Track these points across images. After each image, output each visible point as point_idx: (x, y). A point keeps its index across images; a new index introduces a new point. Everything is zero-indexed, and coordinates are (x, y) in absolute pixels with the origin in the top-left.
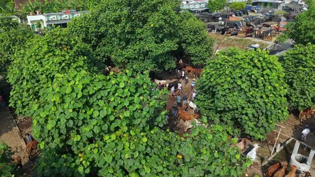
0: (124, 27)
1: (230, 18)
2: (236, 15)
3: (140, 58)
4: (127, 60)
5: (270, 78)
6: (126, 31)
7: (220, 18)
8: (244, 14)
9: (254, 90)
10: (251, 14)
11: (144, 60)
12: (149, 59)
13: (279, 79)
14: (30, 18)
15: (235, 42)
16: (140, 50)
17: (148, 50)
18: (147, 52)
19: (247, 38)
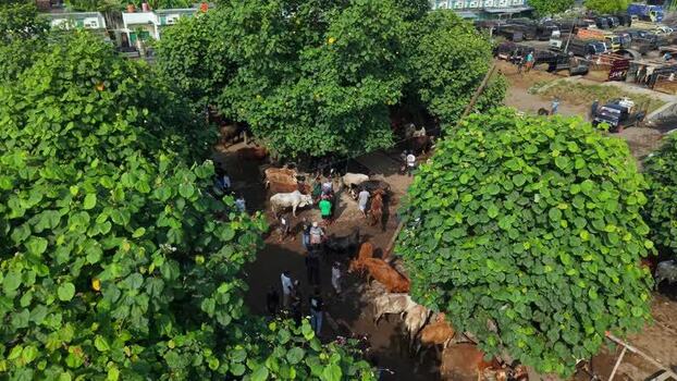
0: (265, 43)
1: (581, 32)
2: (600, 26)
3: (304, 118)
4: (272, 122)
5: (590, 206)
6: (267, 52)
7: (556, 33)
8: (622, 23)
9: (541, 237)
10: (637, 25)
11: (313, 125)
12: (323, 122)
13: (624, 211)
14: (129, 18)
15: (576, 92)
16: (300, 100)
17: (319, 100)
18: (317, 104)
19: (609, 84)
